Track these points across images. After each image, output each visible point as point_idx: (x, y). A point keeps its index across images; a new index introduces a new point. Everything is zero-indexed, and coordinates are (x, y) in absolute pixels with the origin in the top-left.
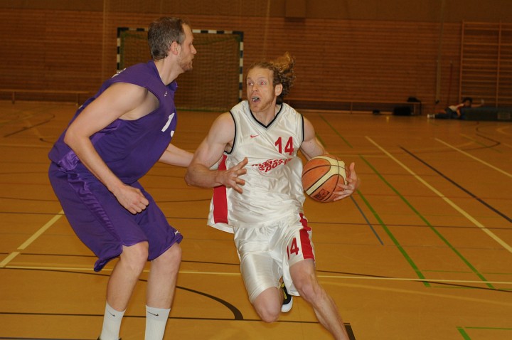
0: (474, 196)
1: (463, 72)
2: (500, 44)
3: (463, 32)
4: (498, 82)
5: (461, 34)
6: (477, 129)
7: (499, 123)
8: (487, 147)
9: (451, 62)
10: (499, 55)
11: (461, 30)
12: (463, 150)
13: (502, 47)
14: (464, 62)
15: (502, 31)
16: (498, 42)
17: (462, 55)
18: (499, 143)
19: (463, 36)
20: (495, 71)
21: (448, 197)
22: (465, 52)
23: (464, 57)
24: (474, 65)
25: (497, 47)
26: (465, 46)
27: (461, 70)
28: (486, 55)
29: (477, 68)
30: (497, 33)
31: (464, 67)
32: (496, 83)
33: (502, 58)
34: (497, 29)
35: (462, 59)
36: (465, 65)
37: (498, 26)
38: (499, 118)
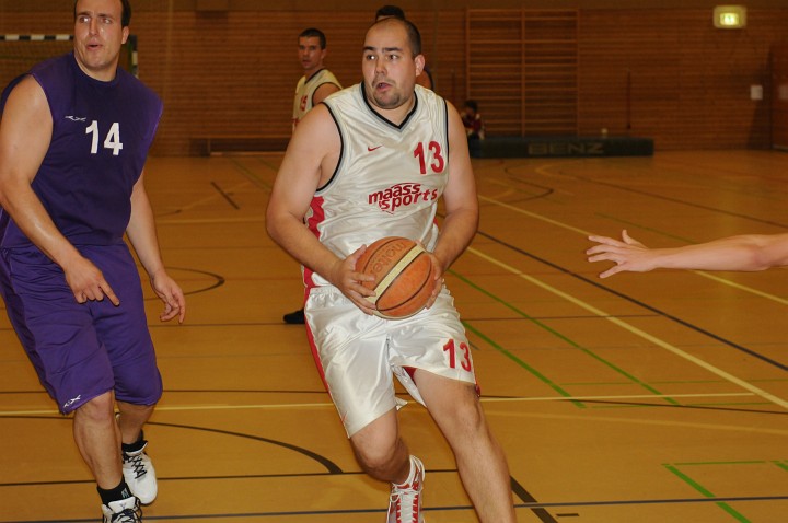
0: (566, 271)
1: (473, 85)
2: (524, 41)
3: (468, 24)
4: (523, 98)
5: (464, 28)
6: (506, 170)
7: (531, 161)
8: (538, 197)
9: (452, 71)
10: (523, 58)
11: (465, 21)
12: (507, 203)
13: (528, 45)
14: (472, 70)
15: (527, 22)
16: (520, 39)
17: (468, 58)
18: (551, 191)
19: (468, 31)
20: (518, 82)
21: (529, 274)
22: (472, 54)
23: (472, 62)
24: (488, 74)
25: (520, 45)
26: (473, 45)
27: (469, 82)
28: (505, 58)
29: (490, 79)
30: (518, 24)
31: (472, 79)
32: (520, 101)
33: (527, 62)
34: (517, 19)
35: (469, 66)
36: (473, 74)
37: (520, 15)
38: (531, 151)
